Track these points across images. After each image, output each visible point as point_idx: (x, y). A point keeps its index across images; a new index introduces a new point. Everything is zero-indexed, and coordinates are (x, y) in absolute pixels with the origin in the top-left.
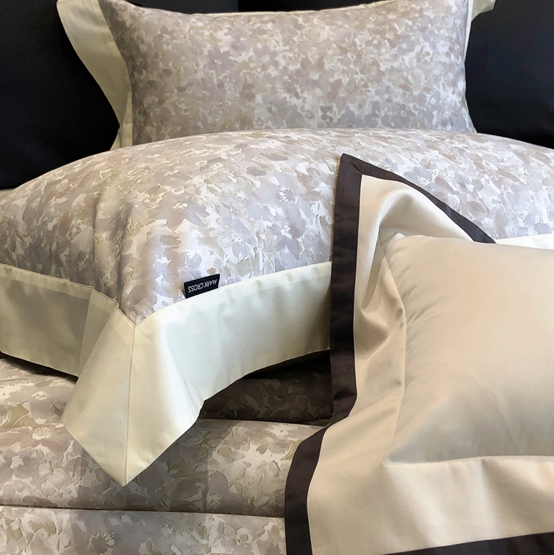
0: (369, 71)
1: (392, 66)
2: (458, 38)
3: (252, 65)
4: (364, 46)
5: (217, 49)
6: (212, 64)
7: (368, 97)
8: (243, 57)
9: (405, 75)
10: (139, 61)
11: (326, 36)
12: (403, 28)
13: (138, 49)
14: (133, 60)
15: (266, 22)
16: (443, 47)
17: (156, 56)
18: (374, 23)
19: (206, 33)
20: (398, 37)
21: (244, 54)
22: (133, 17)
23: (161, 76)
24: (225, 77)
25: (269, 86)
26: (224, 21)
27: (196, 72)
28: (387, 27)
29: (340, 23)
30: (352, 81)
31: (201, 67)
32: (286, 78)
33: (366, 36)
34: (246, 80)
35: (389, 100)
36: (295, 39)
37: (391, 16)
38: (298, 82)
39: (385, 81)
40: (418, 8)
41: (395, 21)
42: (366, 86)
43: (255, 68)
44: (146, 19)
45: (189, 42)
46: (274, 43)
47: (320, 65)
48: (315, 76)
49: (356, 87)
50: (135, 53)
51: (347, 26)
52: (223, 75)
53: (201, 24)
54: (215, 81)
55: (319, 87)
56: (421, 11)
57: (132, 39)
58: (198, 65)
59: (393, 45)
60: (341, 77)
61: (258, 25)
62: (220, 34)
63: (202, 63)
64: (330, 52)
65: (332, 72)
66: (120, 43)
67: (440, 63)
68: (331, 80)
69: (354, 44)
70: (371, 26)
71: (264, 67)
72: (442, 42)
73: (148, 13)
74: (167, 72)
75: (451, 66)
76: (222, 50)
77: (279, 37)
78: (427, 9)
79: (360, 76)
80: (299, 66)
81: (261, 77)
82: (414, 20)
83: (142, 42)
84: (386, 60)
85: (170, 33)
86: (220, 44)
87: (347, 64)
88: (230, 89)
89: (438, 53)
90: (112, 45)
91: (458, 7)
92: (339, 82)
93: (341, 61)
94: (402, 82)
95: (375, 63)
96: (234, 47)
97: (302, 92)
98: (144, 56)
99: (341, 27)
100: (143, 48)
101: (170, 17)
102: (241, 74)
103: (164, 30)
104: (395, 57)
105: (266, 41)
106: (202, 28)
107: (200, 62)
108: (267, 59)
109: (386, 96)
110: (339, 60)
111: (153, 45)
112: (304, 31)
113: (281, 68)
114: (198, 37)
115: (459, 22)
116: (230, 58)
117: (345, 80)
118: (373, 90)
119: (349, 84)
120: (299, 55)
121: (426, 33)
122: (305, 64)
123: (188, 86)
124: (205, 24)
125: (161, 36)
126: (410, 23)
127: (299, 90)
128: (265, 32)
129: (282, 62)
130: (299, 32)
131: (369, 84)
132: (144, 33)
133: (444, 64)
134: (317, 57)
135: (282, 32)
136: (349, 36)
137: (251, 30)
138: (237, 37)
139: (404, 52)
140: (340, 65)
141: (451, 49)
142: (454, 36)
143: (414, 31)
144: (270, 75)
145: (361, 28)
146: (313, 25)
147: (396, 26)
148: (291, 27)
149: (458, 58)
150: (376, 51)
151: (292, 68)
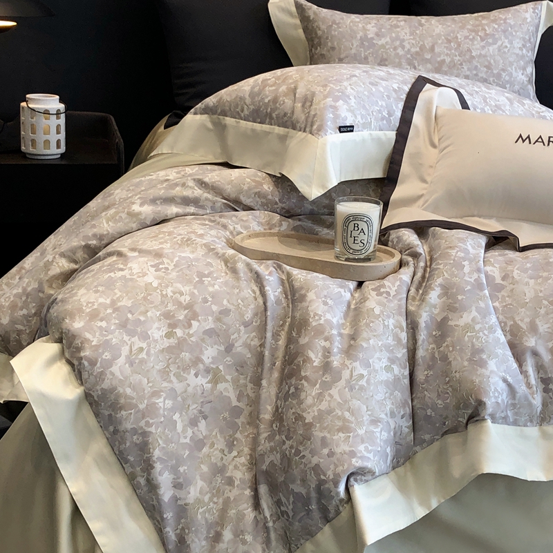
0: (465, 55)
1: (481, 53)
2: (530, 39)
3: (387, 47)
4: (463, 39)
5: (366, 36)
6: (362, 45)
7: (462, 72)
8: (383, 41)
9: (489, 59)
10: (316, 41)
11: (438, 32)
12: (491, 29)
13: (316, 33)
14: (313, 41)
15: (400, 21)
16: (517, 44)
17: (327, 38)
18: (472, 25)
19: (360, 25)
20: (486, 35)
21: (383, 39)
22: (315, 13)
23: (329, 51)
24: (369, 53)
25: (397, 60)
26: (373, 19)
27: (351, 49)
28: (480, 28)
29: (449, 24)
30: (453, 61)
31: (355, 46)
32: (409, 56)
33: (466, 33)
34: (383, 55)
35: (476, 75)
36: (418, 32)
37: (484, 22)
38: (416, 59)
39: (475, 63)
40: (504, 18)
41: (486, 24)
42: (461, 64)
43: (389, 49)
44: (323, 15)
45: (349, 31)
46: (404, 34)
47: (432, 49)
48: (428, 56)
49: (455, 65)
50: (314, 36)
51: (453, 26)
52: (368, 52)
53: (358, 20)
54: (363, 55)
55: (430, 63)
56: (505, 19)
57: (313, 27)
58: (352, 45)
59: (482, 40)
60: (445, 58)
61: (395, 22)
62: (369, 27)
63: (356, 43)
64: (440, 42)
65: (439, 54)
66: (305, 30)
67: (515, 54)
68: (439, 59)
69: (457, 37)
70: (469, 27)
71: (395, 49)
72: (518, 40)
73: (325, 12)
74: (333, 48)
75: (523, 57)
76: (369, 36)
77: (407, 31)
78: (509, 19)
79: (458, 58)
80: (418, 49)
81: (393, 54)
82: (499, 25)
83: (319, 29)
84: (477, 49)
85: (337, 24)
86: (368, 32)
87: (450, 50)
88: (372, 61)
89: (514, 48)
90: (301, 31)
91: (533, 19)
92: (443, 61)
93: (447, 48)
94: (487, 64)
95: (469, 50)
96: (377, 35)
97: (419, 66)
98: (320, 38)
99: (449, 26)
100: (320, 33)
101: (338, 14)
102: (380, 52)
103: (334, 22)
104: (483, 47)
105: (398, 32)
106: (359, 22)
107: (354, 42)
108: (398, 43)
109: (475, 72)
110: (445, 47)
111: (326, 31)
112: (424, 27)
113: (406, 49)
114: (355, 28)
115: (531, 28)
116: (374, 41)
117: (448, 60)
118: (466, 68)
119: (450, 62)
120: (419, 42)
121: (507, 33)
122: (422, 48)
123: (345, 58)
124: (361, 20)
125: (331, 26)
126: (496, 26)
127: (416, 64)
128: (398, 27)
129: (407, 46)
130: (421, 28)
131: (464, 64)
132: (321, 23)
133: (517, 55)
134: (430, 44)
135: (410, 27)
136: (453, 32)
137: (389, 25)
138: (380, 29)
139: (490, 44)
140: (445, 50)
141: (524, 46)
142: (527, 37)
143: (498, 32)
144: (398, 54)
145: (462, 28)
146: (431, 24)
147: (487, 28)
148: (416, 24)
149: (529, 52)
150: (470, 43)
151: (413, 50)
